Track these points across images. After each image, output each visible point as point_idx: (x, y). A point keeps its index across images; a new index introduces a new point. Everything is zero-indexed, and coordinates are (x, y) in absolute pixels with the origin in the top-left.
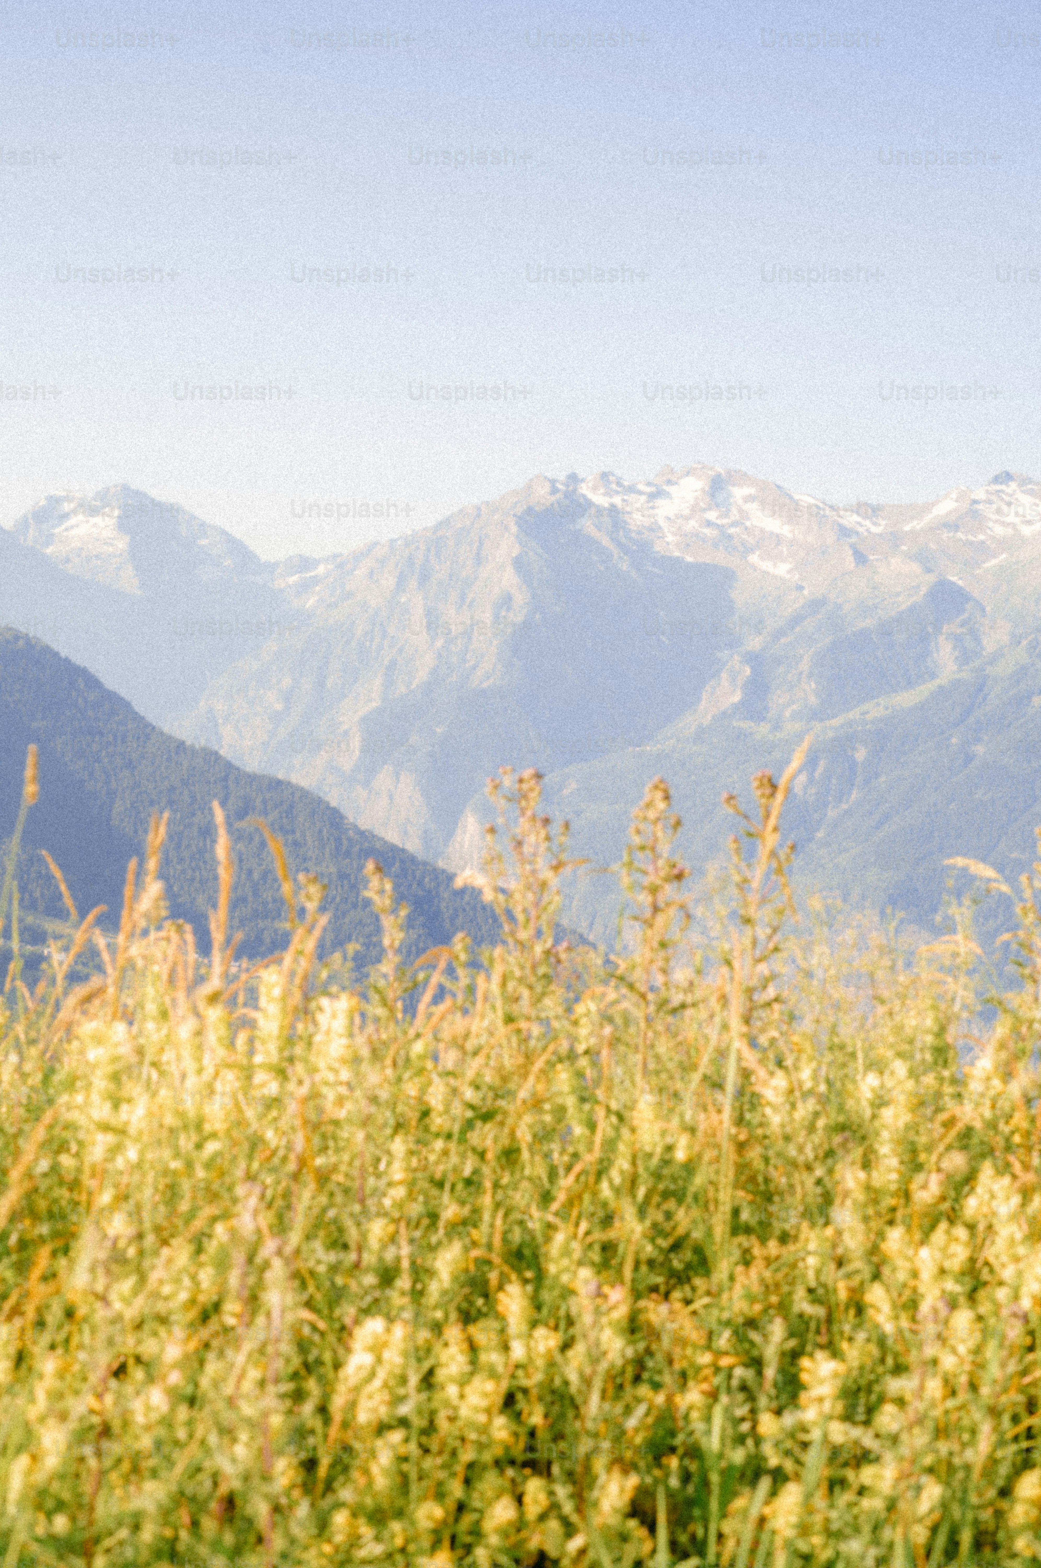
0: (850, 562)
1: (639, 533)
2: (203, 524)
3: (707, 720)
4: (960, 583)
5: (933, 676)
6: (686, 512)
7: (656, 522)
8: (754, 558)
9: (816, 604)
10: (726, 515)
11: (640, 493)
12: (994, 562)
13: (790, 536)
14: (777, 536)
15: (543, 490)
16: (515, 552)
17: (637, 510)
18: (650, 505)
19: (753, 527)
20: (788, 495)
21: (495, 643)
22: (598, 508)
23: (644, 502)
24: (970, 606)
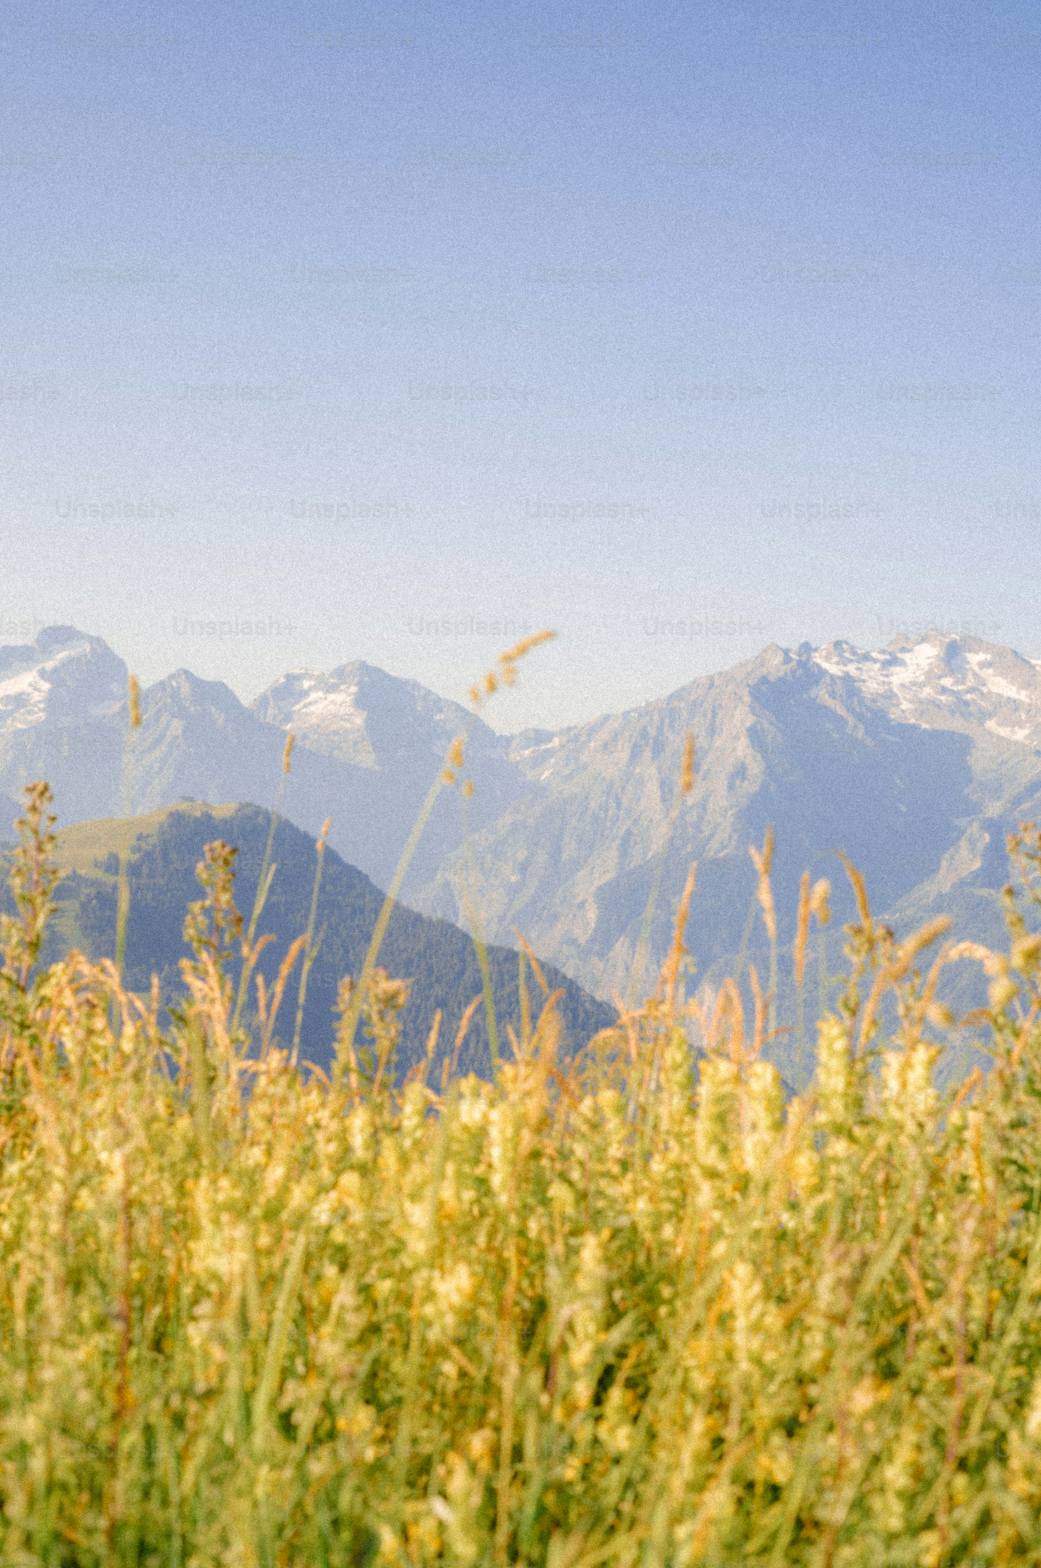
1: (874, 701)
2: (438, 700)
3: (946, 888)
6: (922, 679)
7: (891, 690)
8: (991, 724)
10: (962, 681)
11: (875, 661)
13: (1027, 701)
14: (1015, 701)
15: (778, 659)
16: (750, 721)
17: (871, 678)
18: (884, 672)
19: (990, 693)
20: (1024, 660)
21: (730, 813)
22: (832, 677)
23: (879, 670)
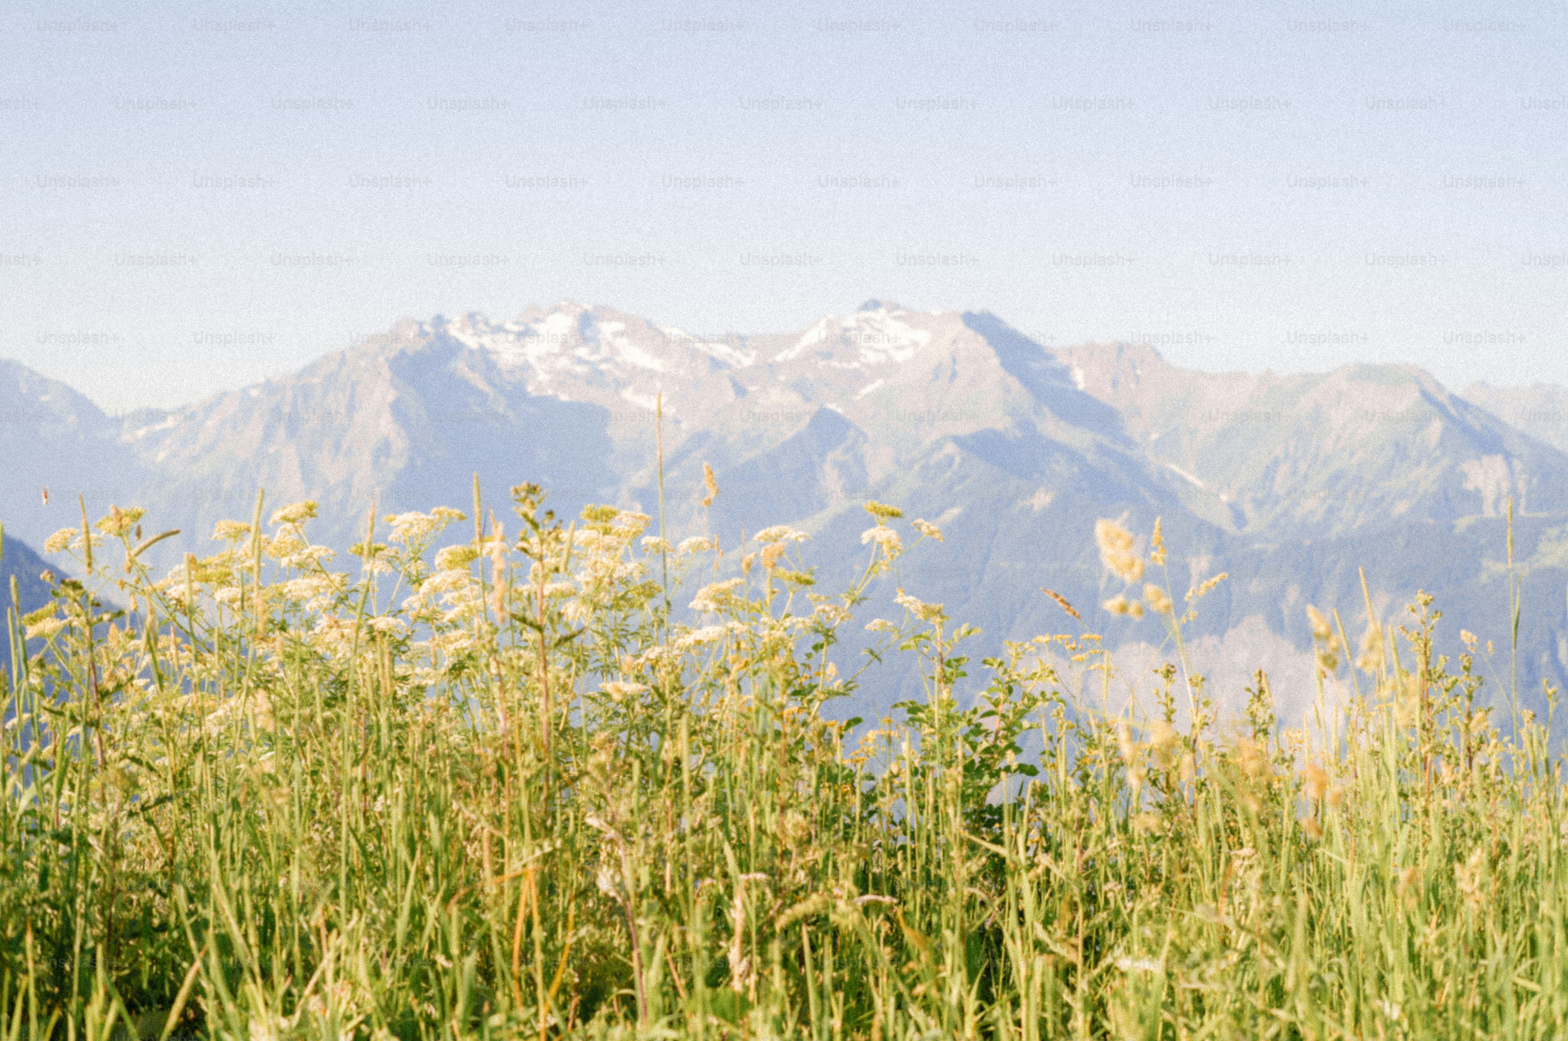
0: (730, 396)
1: (511, 372)
2: (43, 381)
4: (840, 410)
5: (822, 506)
6: (556, 349)
7: (527, 362)
8: (628, 394)
9: (699, 438)
10: (596, 350)
11: (507, 332)
12: (870, 388)
13: (662, 370)
14: (650, 370)
15: (413, 333)
16: (391, 397)
17: (506, 349)
18: (519, 344)
19: (624, 362)
20: (656, 329)
21: (377, 490)
22: (471, 352)
23: (513, 341)
24: (851, 433)
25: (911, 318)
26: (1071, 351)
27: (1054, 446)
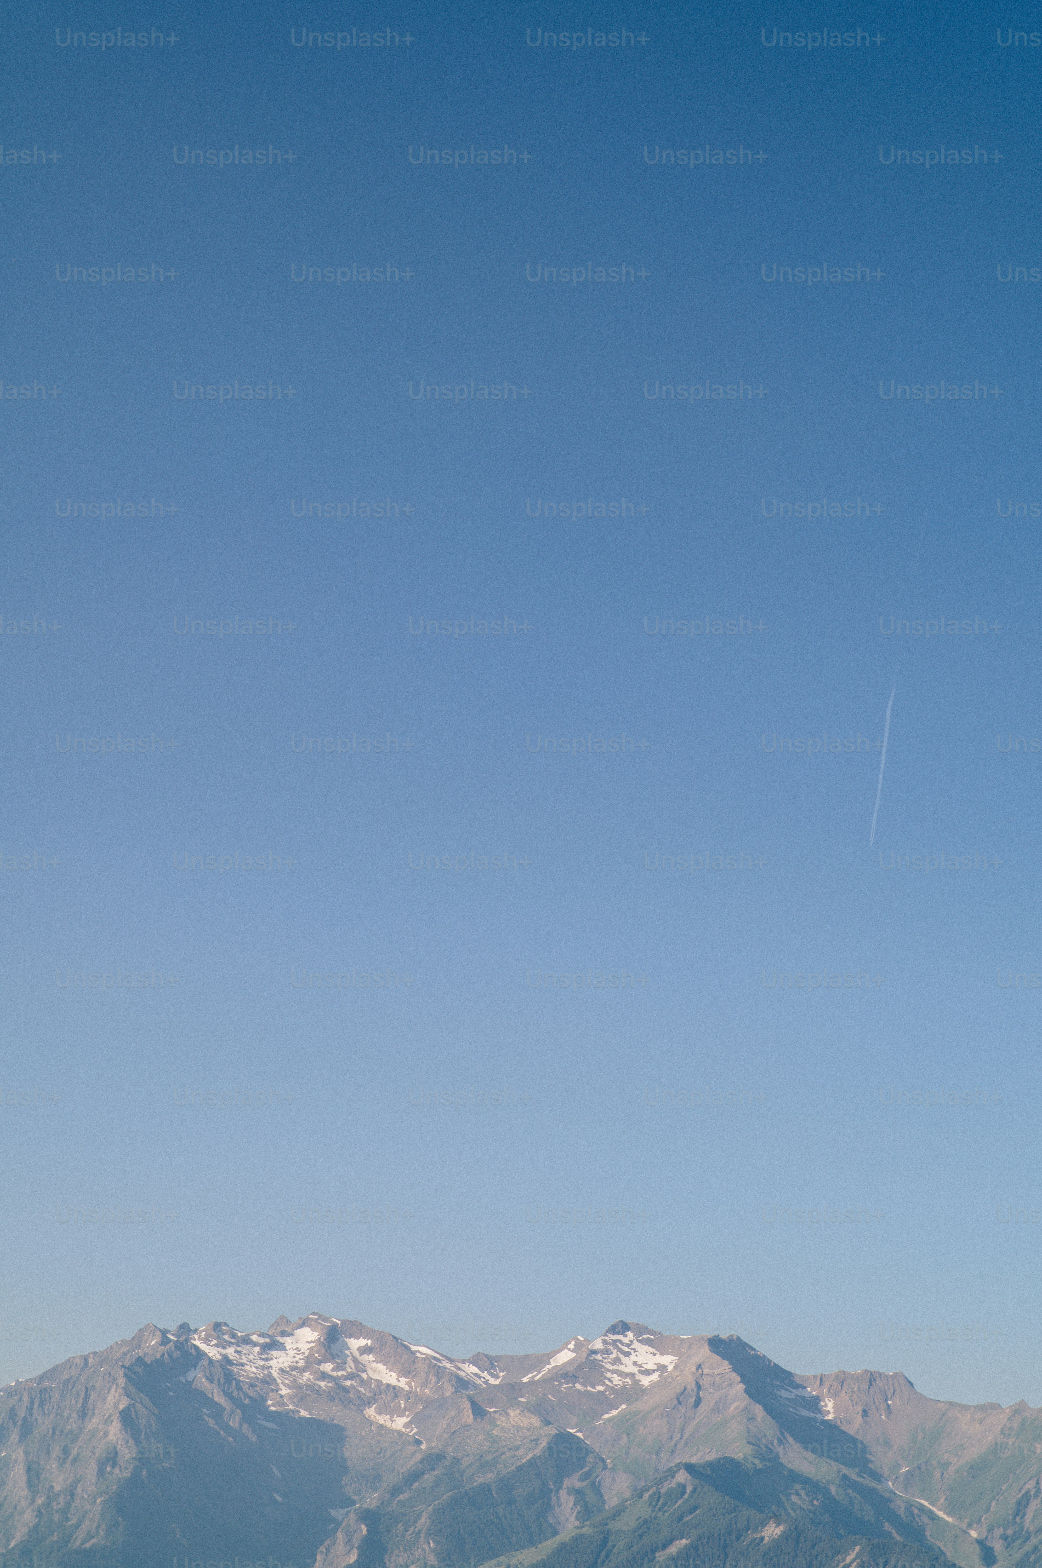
0: (468, 1416)
1: (252, 1385)
4: (580, 1435)
5: (555, 1532)
6: (301, 1364)
7: (270, 1375)
8: (370, 1412)
9: (433, 1459)
10: (342, 1367)
11: (255, 1344)
12: (614, 1413)
13: (407, 1388)
14: (394, 1387)
15: (155, 1340)
16: (123, 1403)
17: (250, 1361)
18: (263, 1357)
19: (370, 1378)
20: (404, 1346)
21: (99, 1500)
22: (211, 1362)
23: (259, 1353)
24: (590, 1459)
25: (659, 1343)
26: (822, 1379)
27: (794, 1477)
